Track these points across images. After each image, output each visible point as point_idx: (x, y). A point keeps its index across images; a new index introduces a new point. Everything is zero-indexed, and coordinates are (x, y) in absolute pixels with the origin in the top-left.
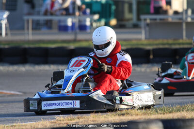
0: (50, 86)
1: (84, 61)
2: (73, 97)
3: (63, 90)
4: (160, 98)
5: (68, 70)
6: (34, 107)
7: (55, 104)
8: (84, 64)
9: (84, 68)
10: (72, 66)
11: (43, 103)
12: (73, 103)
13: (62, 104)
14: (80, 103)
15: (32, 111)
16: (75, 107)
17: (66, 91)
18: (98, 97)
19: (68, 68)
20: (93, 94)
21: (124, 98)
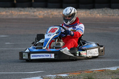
0: (35, 43)
1: (57, 29)
2: (50, 51)
3: (44, 47)
4: (102, 52)
5: (47, 35)
6: (25, 57)
7: (39, 56)
8: (57, 31)
10: (49, 32)
11: (31, 55)
12: (50, 55)
13: (43, 56)
15: (24, 59)
16: (51, 58)
18: (66, 52)
19: (47, 33)
20: (62, 50)
21: (81, 52)
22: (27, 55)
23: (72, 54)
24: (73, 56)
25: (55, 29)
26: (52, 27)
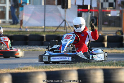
1: (71, 36)
3: (62, 51)
5: (63, 41)
8: (72, 37)
9: (71, 39)
10: (65, 38)
11: (51, 57)
12: (68, 58)
14: (72, 58)
16: (69, 60)
17: (63, 52)
18: (81, 56)
19: (63, 39)
22: (47, 58)
23: (86, 57)
24: (87, 59)
25: (69, 35)
26: (67, 34)
